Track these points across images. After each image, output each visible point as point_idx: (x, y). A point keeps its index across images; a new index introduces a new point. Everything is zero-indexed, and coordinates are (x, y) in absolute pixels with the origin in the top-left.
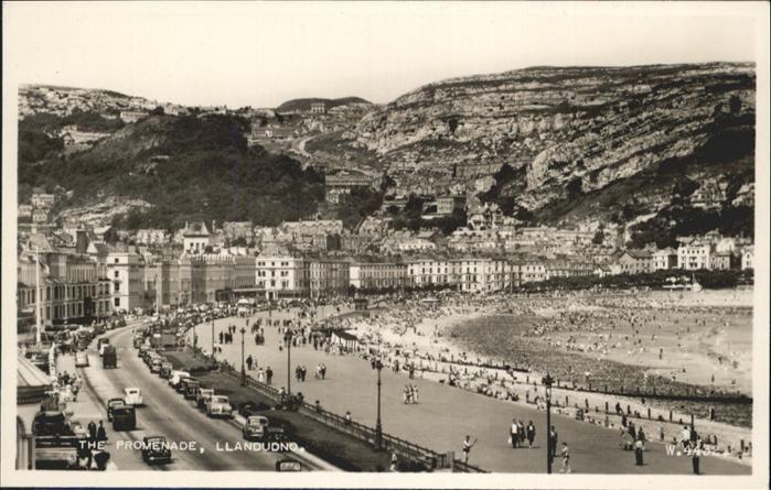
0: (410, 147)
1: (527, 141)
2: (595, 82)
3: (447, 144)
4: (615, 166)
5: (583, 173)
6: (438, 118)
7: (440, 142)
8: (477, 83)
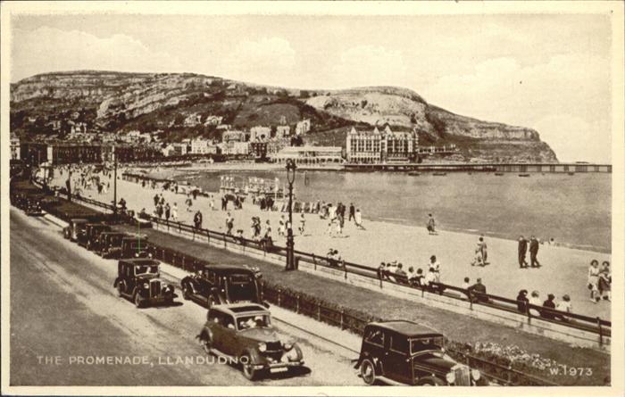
0: (31, 100)
1: (87, 99)
2: (114, 76)
3: (49, 99)
4: (141, 108)
5: (125, 111)
6: (44, 88)
7: (45, 98)
8: (60, 74)
